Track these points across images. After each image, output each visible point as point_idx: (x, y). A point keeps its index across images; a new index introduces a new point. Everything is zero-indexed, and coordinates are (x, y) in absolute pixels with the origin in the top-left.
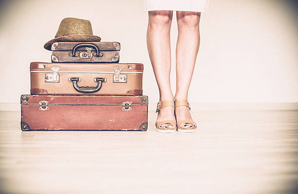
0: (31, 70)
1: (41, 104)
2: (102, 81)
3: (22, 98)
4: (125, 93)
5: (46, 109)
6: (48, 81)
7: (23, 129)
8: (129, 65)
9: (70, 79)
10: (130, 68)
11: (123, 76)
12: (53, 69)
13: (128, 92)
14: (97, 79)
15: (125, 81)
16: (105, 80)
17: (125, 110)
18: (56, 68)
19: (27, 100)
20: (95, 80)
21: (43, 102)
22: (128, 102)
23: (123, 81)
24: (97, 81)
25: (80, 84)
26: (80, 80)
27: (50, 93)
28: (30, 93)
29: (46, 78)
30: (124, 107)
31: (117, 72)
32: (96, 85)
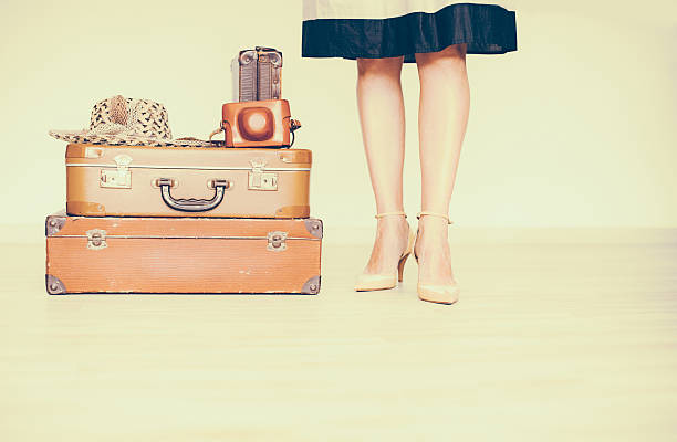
0: (67, 162)
1: (90, 237)
2: (224, 187)
3: (48, 224)
4: (273, 214)
5: (101, 247)
6: (106, 185)
7: (50, 290)
8: (282, 153)
9: (154, 182)
10: (284, 160)
11: (269, 177)
12: (117, 158)
13: (280, 211)
14: (213, 182)
15: (273, 188)
16: (231, 184)
17: (273, 249)
18: (124, 158)
19: (60, 227)
20: (210, 184)
21: (94, 232)
22: (279, 233)
23: (268, 186)
24: (214, 187)
25: (176, 194)
26: (176, 183)
27: (111, 212)
29: (103, 180)
30: (270, 245)
31: (258, 168)
32: (210, 194)
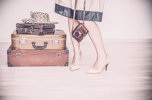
0: (11, 38)
1: (17, 54)
2: (47, 44)
3: (8, 52)
4: (58, 49)
5: (20, 57)
7: (9, 66)
9: (31, 43)
10: (60, 37)
11: (57, 41)
12: (23, 38)
14: (44, 42)
15: (58, 43)
16: (48, 43)
17: (58, 57)
19: (10, 53)
20: (43, 43)
21: (18, 53)
22: (59, 53)
25: (36, 45)
26: (36, 43)
27: (22, 49)
29: (20, 42)
30: (57, 55)
31: (54, 39)
32: (43, 45)
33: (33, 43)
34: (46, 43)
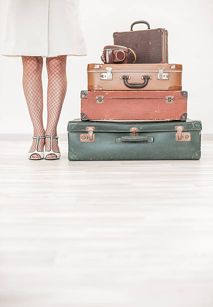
0: (88, 71)
1: (97, 98)
3: (82, 94)
4: (167, 89)
5: (102, 102)
6: (103, 78)
7: (83, 119)
8: (171, 65)
9: (121, 77)
11: (166, 75)
12: (107, 69)
13: (170, 87)
14: (144, 77)
15: (167, 79)
18: (109, 68)
19: (86, 95)
20: (142, 77)
21: (99, 96)
22: (170, 96)
23: (165, 78)
24: (144, 79)
25: (129, 82)
27: (105, 89)
28: (87, 90)
29: (102, 76)
30: (167, 101)
31: (161, 71)
32: (143, 82)
33: (125, 78)
34: (146, 79)
